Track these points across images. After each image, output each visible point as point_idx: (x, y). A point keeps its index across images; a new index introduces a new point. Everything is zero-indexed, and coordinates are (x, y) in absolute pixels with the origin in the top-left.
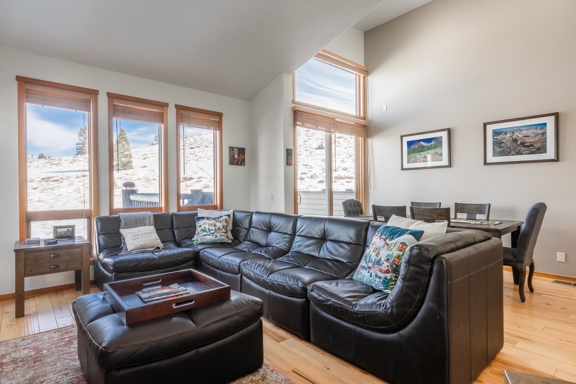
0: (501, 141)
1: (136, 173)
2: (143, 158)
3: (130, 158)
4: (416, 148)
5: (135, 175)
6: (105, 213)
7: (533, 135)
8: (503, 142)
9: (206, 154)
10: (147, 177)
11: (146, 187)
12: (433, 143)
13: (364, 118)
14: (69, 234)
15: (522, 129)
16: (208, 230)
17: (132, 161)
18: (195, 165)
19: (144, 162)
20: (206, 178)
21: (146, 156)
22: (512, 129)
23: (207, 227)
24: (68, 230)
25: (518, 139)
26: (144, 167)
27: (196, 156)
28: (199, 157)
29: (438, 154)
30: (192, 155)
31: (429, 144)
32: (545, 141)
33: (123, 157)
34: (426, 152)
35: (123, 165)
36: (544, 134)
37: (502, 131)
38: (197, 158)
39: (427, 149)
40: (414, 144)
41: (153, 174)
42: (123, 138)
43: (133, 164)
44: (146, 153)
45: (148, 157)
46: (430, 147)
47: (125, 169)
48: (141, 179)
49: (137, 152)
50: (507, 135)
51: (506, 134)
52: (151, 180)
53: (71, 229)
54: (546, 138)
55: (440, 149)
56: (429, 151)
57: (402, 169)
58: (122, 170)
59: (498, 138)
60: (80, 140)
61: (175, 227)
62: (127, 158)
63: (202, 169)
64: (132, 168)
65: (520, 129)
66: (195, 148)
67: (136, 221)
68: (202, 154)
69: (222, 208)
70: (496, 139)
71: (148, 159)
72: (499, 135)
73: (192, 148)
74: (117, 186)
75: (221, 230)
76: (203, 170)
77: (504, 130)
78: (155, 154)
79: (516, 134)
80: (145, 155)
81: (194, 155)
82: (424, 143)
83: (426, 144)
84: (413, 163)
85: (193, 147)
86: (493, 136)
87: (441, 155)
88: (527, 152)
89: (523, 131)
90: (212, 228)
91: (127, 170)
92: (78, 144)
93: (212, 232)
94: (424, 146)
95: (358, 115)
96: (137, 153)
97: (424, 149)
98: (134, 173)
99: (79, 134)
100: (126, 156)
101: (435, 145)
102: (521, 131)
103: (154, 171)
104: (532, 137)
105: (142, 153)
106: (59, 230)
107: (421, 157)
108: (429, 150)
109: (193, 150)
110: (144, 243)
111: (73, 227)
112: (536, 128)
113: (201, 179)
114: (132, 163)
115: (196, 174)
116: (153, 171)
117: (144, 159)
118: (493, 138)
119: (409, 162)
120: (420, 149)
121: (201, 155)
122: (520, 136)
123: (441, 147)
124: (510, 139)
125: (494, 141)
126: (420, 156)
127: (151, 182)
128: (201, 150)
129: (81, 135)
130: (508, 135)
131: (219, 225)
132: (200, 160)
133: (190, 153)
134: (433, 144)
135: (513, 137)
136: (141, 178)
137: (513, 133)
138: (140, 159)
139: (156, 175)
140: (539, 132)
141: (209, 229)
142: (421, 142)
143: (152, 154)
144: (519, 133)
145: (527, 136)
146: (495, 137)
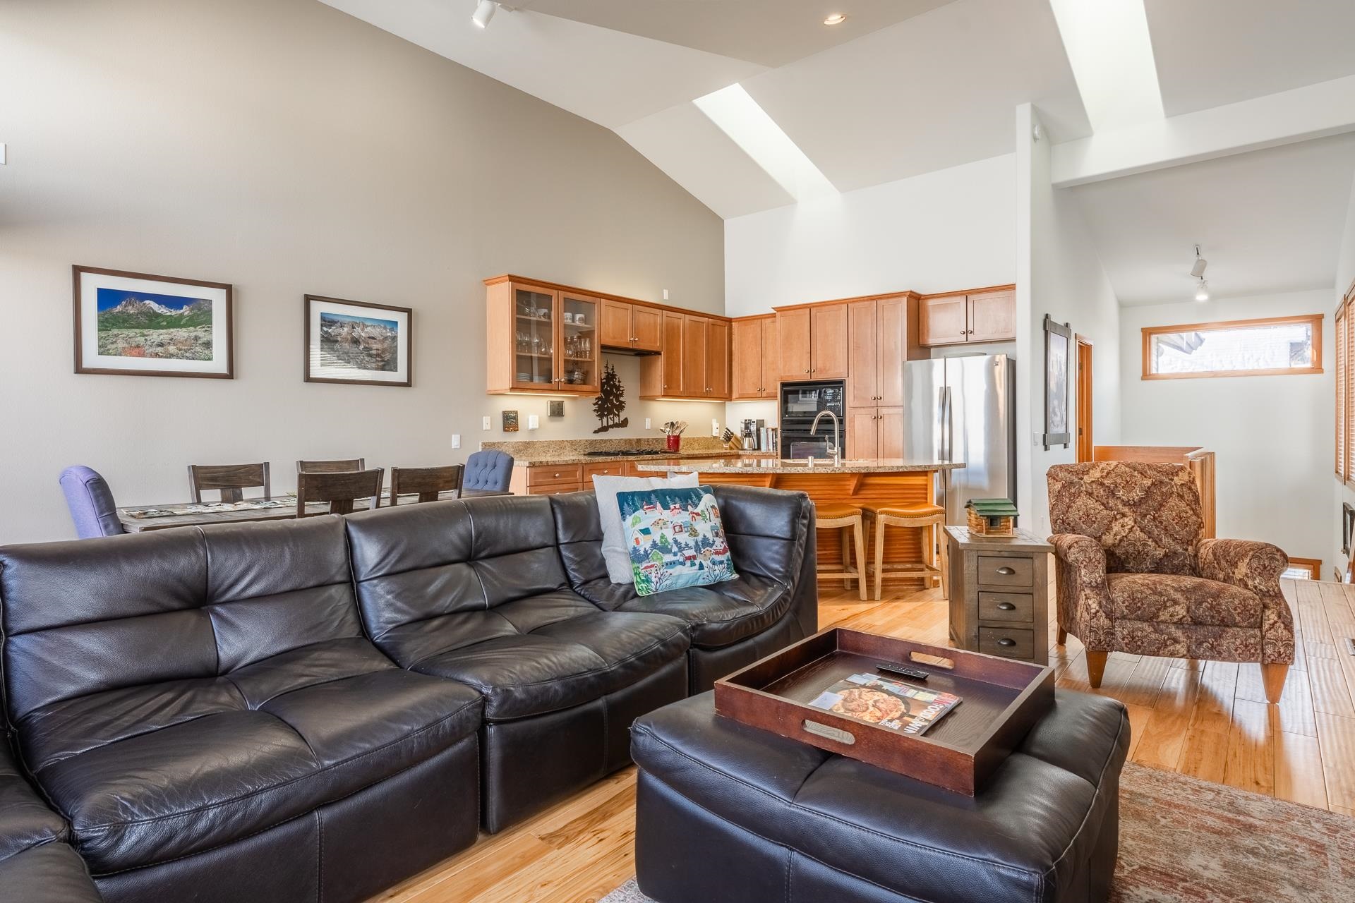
0: (335, 339)
4: (129, 315)
7: (381, 338)
8: (337, 341)
12: (186, 310)
15: (368, 323)
22: (351, 320)
25: (360, 340)
29: (200, 342)
31: (173, 312)
32: (395, 352)
34: (164, 331)
36: (394, 338)
37: (336, 318)
39: (168, 323)
40: (124, 303)
46: (175, 319)
50: (343, 330)
51: (342, 327)
54: (396, 347)
55: (206, 331)
56: (172, 330)
57: (79, 369)
59: (330, 331)
65: (363, 323)
70: (327, 332)
72: (331, 326)
77: (339, 318)
79: (358, 330)
82: (157, 305)
83: (165, 311)
84: (120, 355)
86: (322, 325)
87: (208, 345)
88: (374, 365)
89: (367, 327)
94: (157, 315)
97: (159, 323)
101: (191, 317)
102: (365, 326)
104: (379, 341)
107: (149, 343)
108: (173, 327)
112: (385, 328)
118: (321, 330)
119: (103, 350)
120: (142, 319)
122: (363, 334)
123: (209, 327)
124: (349, 337)
125: (322, 336)
126: (146, 340)
130: (346, 329)
134: (186, 314)
135: (353, 334)
137: (353, 328)
140: (389, 334)
142: (147, 302)
144: (363, 330)
145: (373, 338)
146: (325, 329)
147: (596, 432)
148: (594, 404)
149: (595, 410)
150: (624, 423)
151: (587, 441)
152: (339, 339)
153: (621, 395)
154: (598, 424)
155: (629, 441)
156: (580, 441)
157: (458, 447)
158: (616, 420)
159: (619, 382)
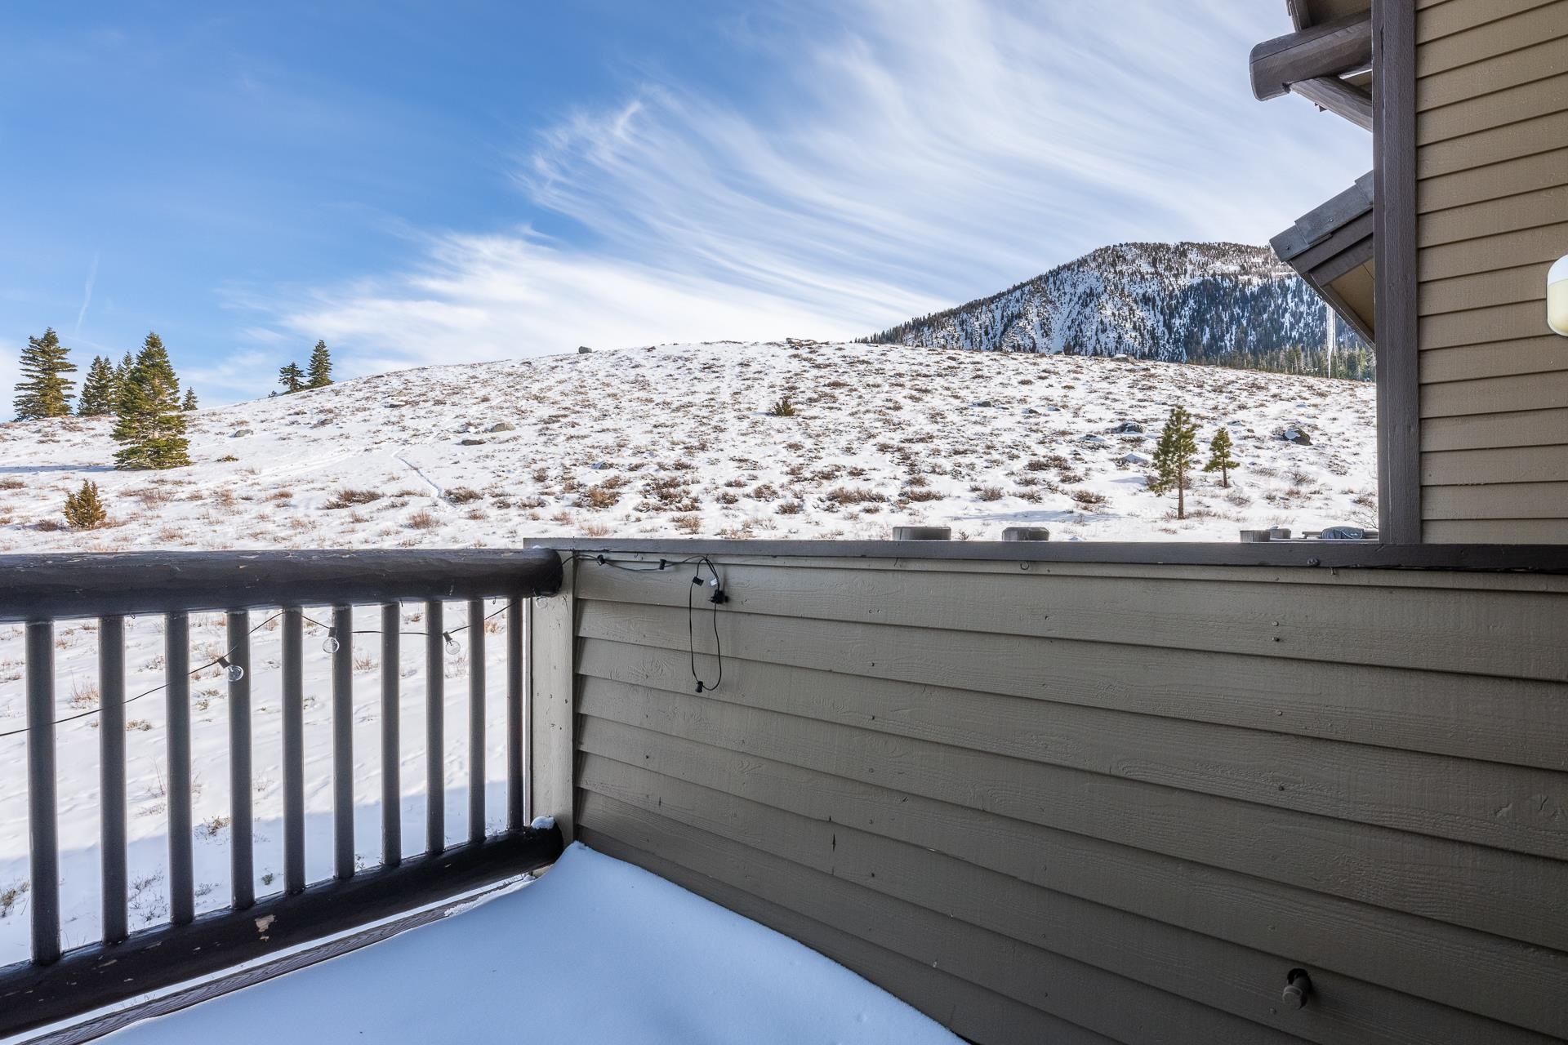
1: (192, 479)
2: (230, 434)
3: (181, 433)
5: (190, 483)
9: (434, 425)
10: (227, 491)
11: (211, 523)
17: (185, 442)
18: (396, 456)
19: (230, 446)
20: (421, 495)
21: (244, 428)
26: (228, 459)
27: (404, 429)
28: (413, 433)
30: (390, 428)
33: (154, 428)
35: (155, 453)
38: (404, 436)
41: (249, 482)
42: (153, 365)
43: (191, 451)
45: (247, 431)
47: (160, 466)
49: (214, 414)
52: (235, 501)
58: (150, 468)
60: (29, 373)
62: (169, 429)
63: (416, 469)
64: (188, 464)
66: (403, 406)
68: (424, 425)
71: (248, 435)
73: (392, 406)
74: (107, 520)
76: (420, 470)
78: (273, 421)
80: (242, 423)
81: (396, 427)
85: (397, 403)
91: (169, 468)
92: (20, 387)
96: (214, 418)
98: (187, 479)
99: (24, 355)
100: (165, 424)
105: (232, 419)
109: (396, 412)
113: (406, 498)
114: (186, 448)
115: (393, 482)
116: (252, 472)
117: (235, 436)
121: (418, 428)
127: (235, 508)
128: (422, 413)
129: (30, 359)
132: (413, 440)
133: (386, 420)
136: (205, 493)
138: (220, 436)
143: (262, 422)
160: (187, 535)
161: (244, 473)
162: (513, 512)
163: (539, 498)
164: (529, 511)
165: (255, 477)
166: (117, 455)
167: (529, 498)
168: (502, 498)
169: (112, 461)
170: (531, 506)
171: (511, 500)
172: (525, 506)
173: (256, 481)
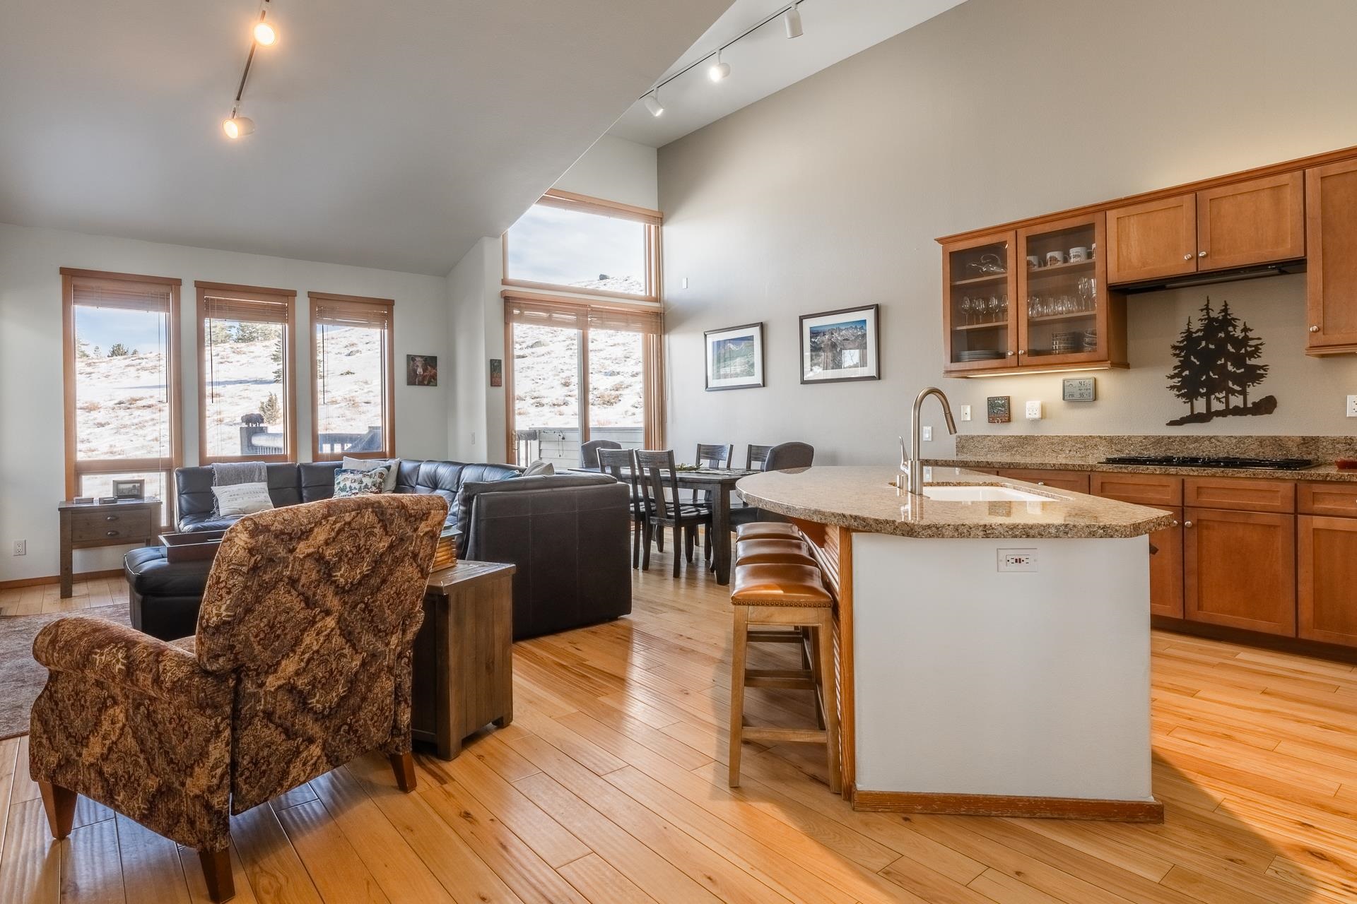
0: (819, 346)
4: (723, 355)
6: (192, 462)
7: (853, 338)
8: (821, 348)
10: (352, 397)
11: (347, 420)
13: (657, 300)
14: (136, 492)
15: (841, 328)
16: (348, 489)
19: (348, 363)
21: (354, 349)
22: (830, 328)
23: (348, 484)
24: (134, 486)
25: (838, 344)
26: (348, 373)
29: (749, 364)
31: (738, 348)
34: (735, 360)
36: (864, 336)
37: (819, 329)
39: (735, 355)
40: (721, 347)
41: (366, 390)
44: (355, 342)
45: (358, 351)
46: (739, 352)
48: (338, 402)
50: (825, 337)
51: (824, 335)
52: (360, 405)
53: (137, 485)
54: (866, 343)
55: (752, 356)
56: (738, 359)
57: (707, 389)
59: (816, 340)
61: (303, 485)
65: (837, 328)
67: (238, 475)
69: (393, 455)
70: (814, 342)
71: (358, 354)
72: (817, 336)
75: (369, 489)
77: (822, 329)
78: (374, 343)
79: (836, 335)
80: (353, 345)
82: (732, 346)
83: (735, 348)
84: (720, 379)
86: (811, 338)
87: (753, 365)
89: (842, 330)
90: (356, 485)
93: (353, 491)
94: (731, 352)
95: (648, 294)
96: (333, 341)
97: (732, 356)
101: (745, 349)
102: (840, 330)
103: (369, 382)
104: (852, 341)
106: (122, 486)
107: (729, 369)
108: (738, 357)
110: (245, 506)
111: (141, 482)
112: (855, 329)
116: (366, 383)
117: (349, 355)
118: (811, 341)
119: (714, 377)
120: (728, 355)
122: (839, 338)
123: (753, 353)
124: (829, 343)
125: (811, 346)
126: (729, 367)
127: (361, 409)
130: (827, 337)
131: (367, 481)
134: (743, 347)
135: (831, 339)
136: (339, 399)
137: (832, 334)
138: (339, 355)
139: (372, 392)
140: (859, 333)
141: (350, 487)
142: (728, 345)
143: (367, 343)
144: (839, 334)
145: (847, 340)
146: (813, 340)
147: (1172, 423)
148: (1172, 377)
149: (1172, 387)
150: (1267, 406)
151: (1146, 438)
152: (823, 346)
153: (1255, 352)
154: (1183, 410)
155: (1277, 442)
156: (1129, 438)
157: (930, 440)
158: (1236, 401)
159: (1245, 330)
160: (335, 428)
161: (361, 384)
162: (546, 409)
163: (564, 399)
164: (557, 408)
165: (368, 386)
166: (276, 373)
167: (557, 399)
168: (538, 399)
169: (272, 377)
170: (559, 405)
171: (544, 401)
172: (554, 405)
173: (370, 389)
